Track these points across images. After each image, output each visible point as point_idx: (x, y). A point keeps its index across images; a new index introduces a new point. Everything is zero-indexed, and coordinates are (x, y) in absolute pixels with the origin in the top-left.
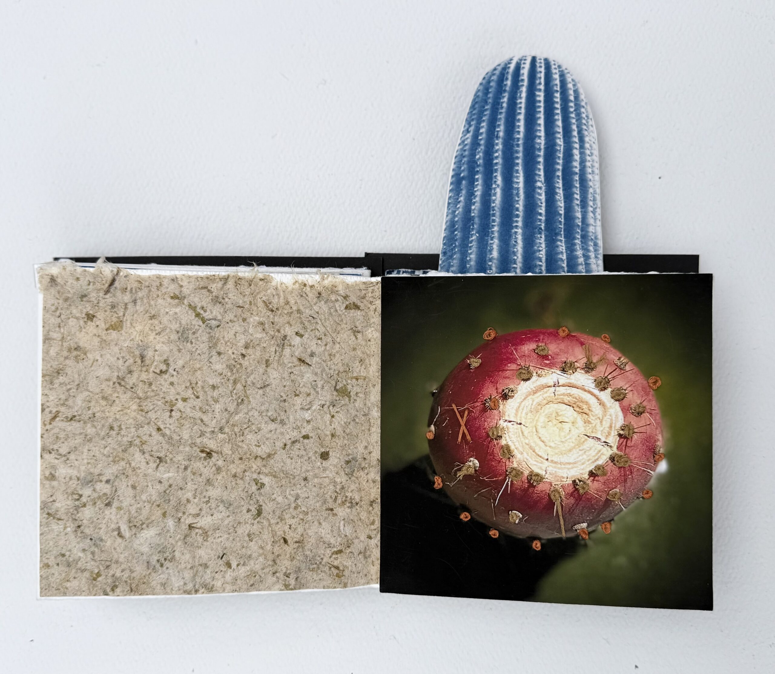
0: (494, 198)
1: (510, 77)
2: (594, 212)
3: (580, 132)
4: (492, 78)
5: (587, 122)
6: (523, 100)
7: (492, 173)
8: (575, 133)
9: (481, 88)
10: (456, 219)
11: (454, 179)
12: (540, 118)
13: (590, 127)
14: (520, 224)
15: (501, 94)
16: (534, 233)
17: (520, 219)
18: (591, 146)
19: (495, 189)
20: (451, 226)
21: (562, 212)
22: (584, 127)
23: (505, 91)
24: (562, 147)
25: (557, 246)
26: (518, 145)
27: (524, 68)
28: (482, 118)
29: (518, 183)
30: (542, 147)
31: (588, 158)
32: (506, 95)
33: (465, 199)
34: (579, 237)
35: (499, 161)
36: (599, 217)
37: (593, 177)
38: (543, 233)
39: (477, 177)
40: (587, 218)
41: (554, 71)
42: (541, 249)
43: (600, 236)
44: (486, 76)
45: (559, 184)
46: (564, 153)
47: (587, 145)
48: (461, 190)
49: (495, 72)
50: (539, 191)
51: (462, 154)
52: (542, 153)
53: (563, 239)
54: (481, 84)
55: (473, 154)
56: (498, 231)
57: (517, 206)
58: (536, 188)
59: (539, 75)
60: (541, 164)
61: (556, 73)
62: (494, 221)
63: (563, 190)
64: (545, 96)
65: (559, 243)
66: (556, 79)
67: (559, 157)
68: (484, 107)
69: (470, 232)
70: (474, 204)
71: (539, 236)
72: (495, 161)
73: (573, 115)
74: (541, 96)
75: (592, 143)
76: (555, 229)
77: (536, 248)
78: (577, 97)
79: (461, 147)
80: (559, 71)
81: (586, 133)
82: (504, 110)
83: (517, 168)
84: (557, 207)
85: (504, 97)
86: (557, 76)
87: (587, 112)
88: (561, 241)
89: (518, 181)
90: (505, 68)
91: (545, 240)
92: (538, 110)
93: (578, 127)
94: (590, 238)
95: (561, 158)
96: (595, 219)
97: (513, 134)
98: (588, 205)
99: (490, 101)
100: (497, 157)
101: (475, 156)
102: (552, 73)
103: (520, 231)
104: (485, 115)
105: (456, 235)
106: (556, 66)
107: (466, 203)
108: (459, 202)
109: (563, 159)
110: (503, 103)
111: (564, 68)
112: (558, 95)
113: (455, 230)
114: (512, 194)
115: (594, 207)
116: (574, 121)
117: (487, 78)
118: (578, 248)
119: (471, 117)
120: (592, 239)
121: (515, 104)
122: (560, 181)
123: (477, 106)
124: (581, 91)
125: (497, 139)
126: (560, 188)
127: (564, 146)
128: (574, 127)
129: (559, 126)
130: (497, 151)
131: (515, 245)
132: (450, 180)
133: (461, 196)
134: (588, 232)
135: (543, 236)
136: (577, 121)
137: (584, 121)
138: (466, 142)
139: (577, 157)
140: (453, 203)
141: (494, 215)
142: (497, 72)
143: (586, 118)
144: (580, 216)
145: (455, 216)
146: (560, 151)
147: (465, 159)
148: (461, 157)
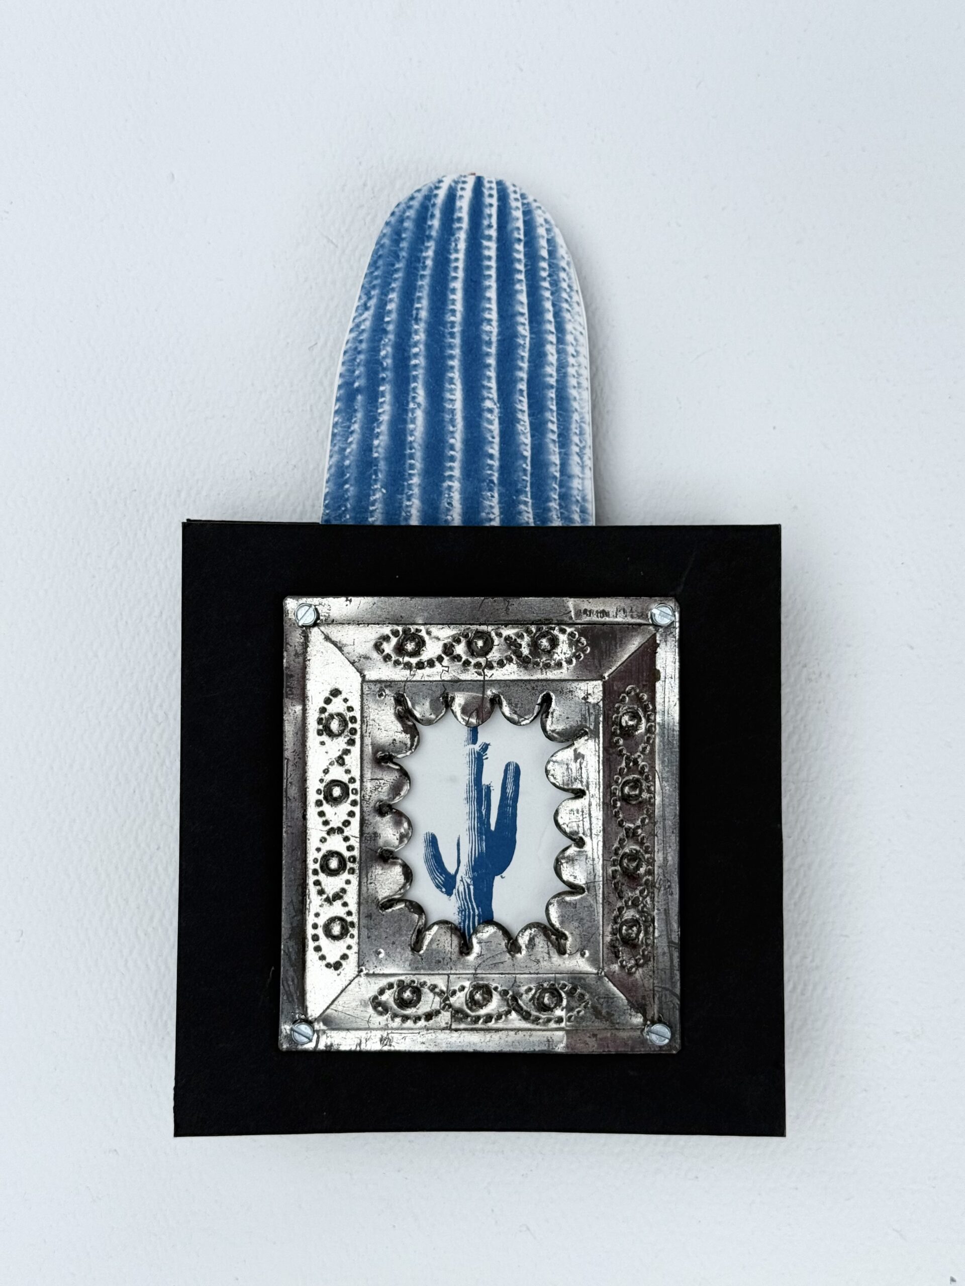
0: (411, 426)
1: (437, 213)
2: (580, 455)
3: (557, 315)
4: (407, 214)
5: (571, 297)
6: (461, 256)
7: (408, 383)
8: (550, 316)
9: (388, 230)
10: (347, 463)
11: (342, 392)
12: (490, 287)
13: (575, 305)
14: (457, 473)
15: (423, 243)
16: (481, 490)
17: (457, 465)
18: (576, 339)
19: (413, 410)
20: (339, 475)
21: (528, 453)
22: (565, 306)
23: (429, 237)
24: (528, 339)
25: (520, 513)
26: (452, 335)
27: (461, 197)
28: (390, 284)
29: (452, 400)
30: (494, 339)
31: (571, 360)
32: (431, 244)
33: (362, 428)
34: (556, 497)
35: (419, 361)
36: (589, 463)
37: (579, 393)
38: (496, 489)
39: (382, 388)
40: (570, 465)
41: (514, 204)
42: (492, 516)
43: (590, 496)
44: (396, 210)
45: (523, 404)
46: (530, 350)
47: (569, 338)
48: (355, 411)
49: (411, 203)
50: (489, 416)
51: (356, 348)
52: (493, 350)
53: (529, 500)
54: (387, 224)
55: (374, 349)
56: (420, 485)
57: (452, 441)
58: (483, 410)
59: (487, 211)
60: (492, 369)
61: (517, 208)
62: (412, 467)
63: (529, 415)
64: (498, 249)
65: (522, 507)
66: (518, 219)
67: (522, 357)
68: (393, 265)
69: (371, 485)
70: (377, 437)
71: (489, 494)
72: (413, 362)
73: (546, 284)
74: (491, 249)
75: (578, 334)
76: (516, 483)
77: (483, 514)
78: (552, 253)
79: (353, 335)
80: (523, 204)
81: (567, 316)
82: (427, 272)
83: (451, 375)
84: (519, 446)
85: (427, 248)
86: (518, 214)
87: (570, 279)
88: (526, 503)
89: (452, 397)
90: (429, 197)
91: (500, 502)
92: (487, 273)
93: (554, 305)
94: (574, 499)
95: (526, 359)
96: (583, 467)
97: (444, 314)
98: (571, 441)
99: (403, 254)
100: (416, 355)
101: (379, 351)
102: (511, 208)
103: (456, 485)
104: (396, 279)
105: (347, 490)
106: (518, 196)
107: (363, 434)
108: (352, 432)
109: (529, 362)
110: (425, 258)
111: (530, 199)
112: (520, 247)
113: (346, 482)
114: (443, 421)
115: (581, 445)
116: (547, 294)
117: (398, 214)
118: (555, 517)
119: (371, 282)
120: (578, 501)
121: (447, 261)
122: (525, 400)
123: (380, 263)
124: (560, 241)
125: (417, 324)
126: (524, 411)
127: (531, 338)
128: (548, 305)
129: (522, 303)
130: (416, 345)
131: (448, 510)
132: (335, 393)
133: (355, 422)
134: (570, 488)
135: (496, 495)
136: (552, 294)
137: (565, 295)
138: (363, 327)
139: (552, 358)
140: (341, 433)
141: (412, 457)
142: (416, 204)
143: (568, 290)
144: (558, 462)
145: (344, 458)
146: (524, 347)
147: (362, 357)
148: (352, 353)
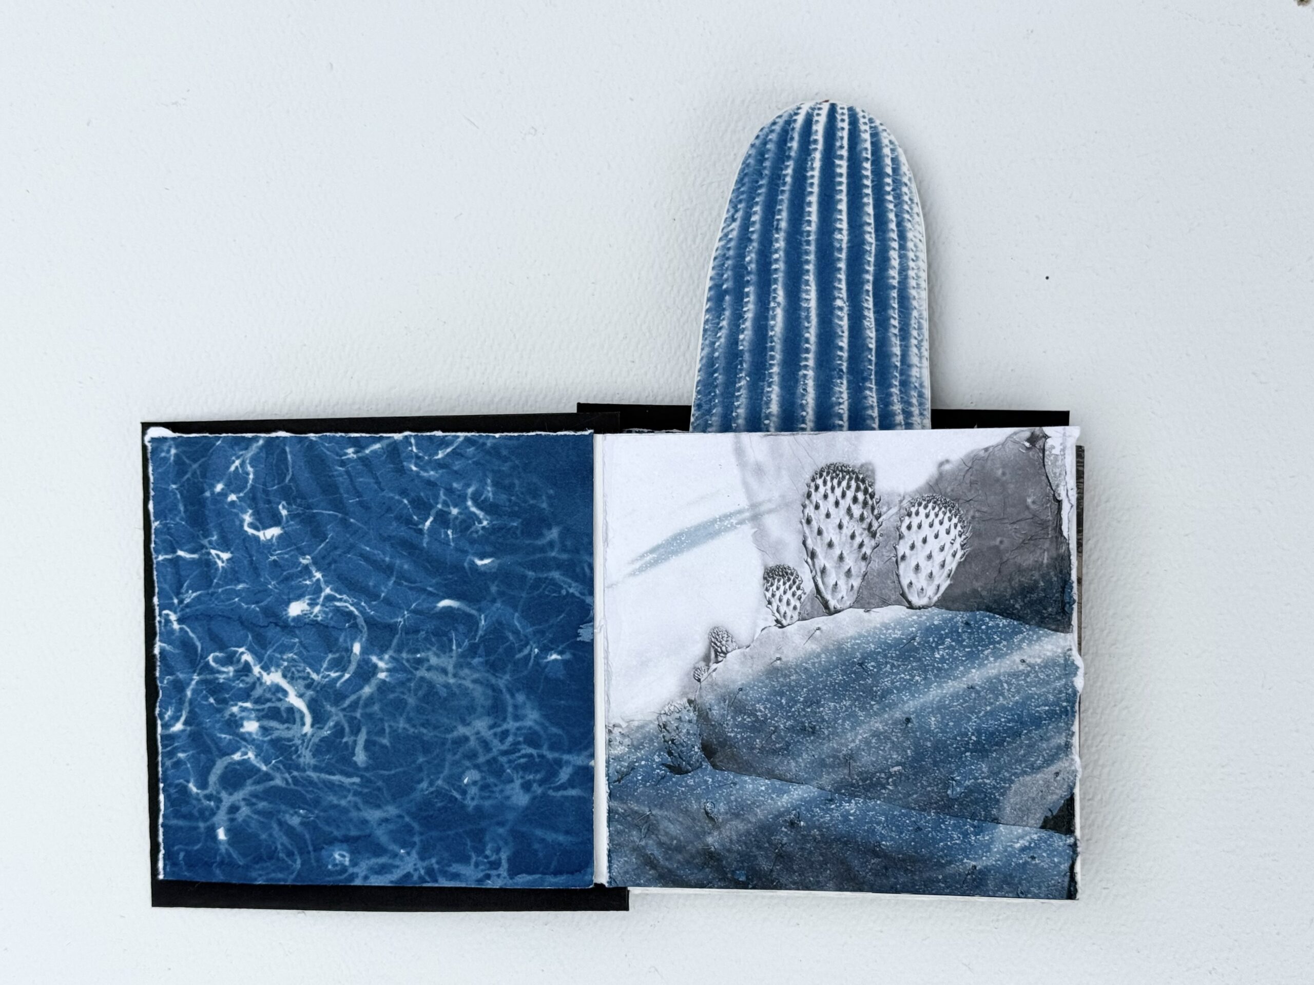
0: (772, 323)
1: (796, 136)
2: (919, 347)
3: (899, 224)
4: (770, 137)
5: (911, 209)
6: (816, 173)
7: (770, 286)
8: (893, 226)
9: (753, 152)
10: (716, 354)
11: (712, 293)
12: (841, 200)
13: (915, 216)
14: (811, 363)
15: (783, 162)
16: (832, 377)
17: (811, 356)
18: (916, 246)
19: (774, 309)
20: (709, 365)
21: (873, 346)
22: (907, 216)
23: (789, 157)
24: (874, 246)
25: (866, 398)
26: (808, 243)
27: (817, 121)
28: (754, 198)
29: (807, 300)
30: (844, 246)
31: (911, 264)
32: (791, 163)
33: (729, 324)
34: (897, 383)
35: (780, 267)
36: (926, 354)
37: (918, 293)
38: (845, 377)
39: (746, 290)
40: (909, 356)
41: (863, 127)
42: (841, 400)
43: (927, 383)
44: (761, 134)
45: (869, 303)
46: (876, 256)
47: (910, 245)
48: (724, 309)
49: (773, 127)
50: (839, 313)
51: (724, 255)
52: (843, 256)
53: (873, 386)
54: (753, 146)
55: (741, 256)
56: (779, 374)
57: (807, 335)
58: (834, 308)
59: (839, 134)
60: (842, 272)
61: (866, 131)
62: (772, 358)
63: (874, 313)
64: (849, 167)
65: (868, 392)
66: (866, 141)
67: (869, 262)
68: (757, 182)
69: (737, 374)
70: (743, 332)
71: (838, 381)
72: (774, 267)
73: (890, 198)
74: (842, 167)
75: (918, 241)
76: (862, 371)
77: (834, 399)
78: (896, 170)
79: (722, 243)
80: (871, 127)
81: (909, 225)
82: (787, 188)
83: (806, 278)
84: (865, 339)
85: (787, 167)
86: (866, 136)
87: (911, 192)
88: (870, 389)
89: (807, 297)
90: (790, 122)
91: (848, 388)
92: (839, 188)
93: (897, 216)
94: (912, 386)
95: (872, 264)
96: (921, 357)
97: (801, 224)
98: (911, 335)
99: (766, 172)
100: (777, 260)
101: (745, 257)
102: (860, 131)
103: (810, 373)
104: (759, 194)
105: (716, 378)
106: (866, 120)
107: (731, 330)
108: (721, 328)
109: (875, 266)
110: (785, 175)
111: (877, 123)
112: (868, 165)
113: (715, 371)
114: (799, 318)
115: (919, 338)
116: (891, 206)
117: (762, 137)
118: (896, 401)
119: (737, 197)
120: (916, 387)
121: (805, 178)
122: (871, 299)
123: (746, 180)
124: (903, 159)
125: (778, 233)
126: (869, 309)
127: (877, 245)
128: (892, 216)
129: (869, 214)
130: (776, 251)
131: (803, 395)
132: (706, 295)
133: (724, 319)
134: (909, 376)
135: (845, 382)
136: (895, 206)
137: (906, 207)
138: (730, 236)
139: (895, 263)
140: (710, 330)
141: (772, 349)
142: (777, 128)
143: (909, 202)
144: (899, 353)
145: (714, 350)
146: (870, 252)
147: (729, 262)
148: (723, 258)
